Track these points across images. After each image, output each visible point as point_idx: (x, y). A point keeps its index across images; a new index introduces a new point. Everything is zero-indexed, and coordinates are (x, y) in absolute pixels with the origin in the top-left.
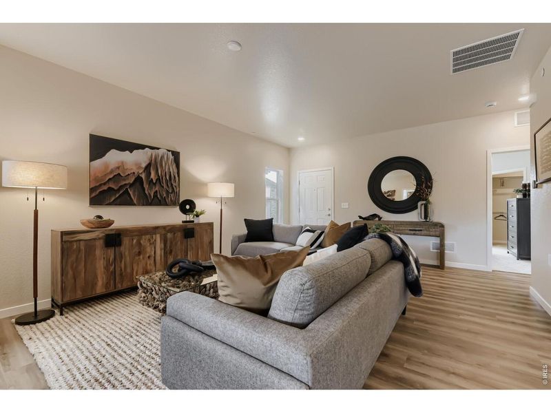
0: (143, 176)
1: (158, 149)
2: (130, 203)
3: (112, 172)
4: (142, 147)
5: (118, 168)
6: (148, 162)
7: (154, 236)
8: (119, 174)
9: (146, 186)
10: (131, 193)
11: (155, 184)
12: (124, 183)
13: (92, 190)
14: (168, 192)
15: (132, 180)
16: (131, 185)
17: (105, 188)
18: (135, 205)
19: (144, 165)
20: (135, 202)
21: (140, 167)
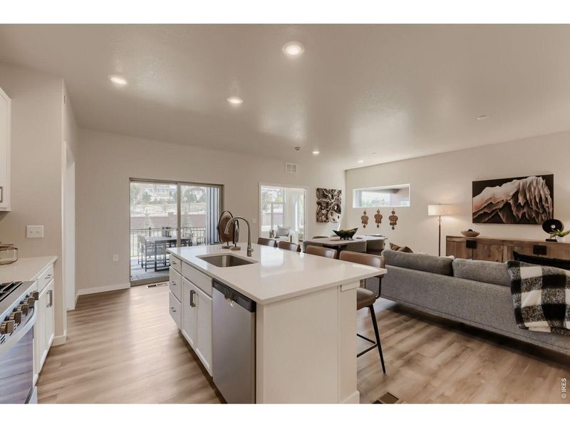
0: (511, 202)
1: (526, 178)
2: (500, 222)
3: (486, 202)
4: (510, 180)
5: (491, 199)
6: (515, 191)
7: (502, 247)
8: (491, 203)
9: (514, 209)
10: (501, 215)
11: (523, 207)
12: (495, 208)
13: (474, 214)
14: (537, 214)
15: (501, 206)
16: (500, 209)
17: (482, 212)
18: (503, 223)
19: (512, 194)
20: (504, 221)
21: (509, 196)
